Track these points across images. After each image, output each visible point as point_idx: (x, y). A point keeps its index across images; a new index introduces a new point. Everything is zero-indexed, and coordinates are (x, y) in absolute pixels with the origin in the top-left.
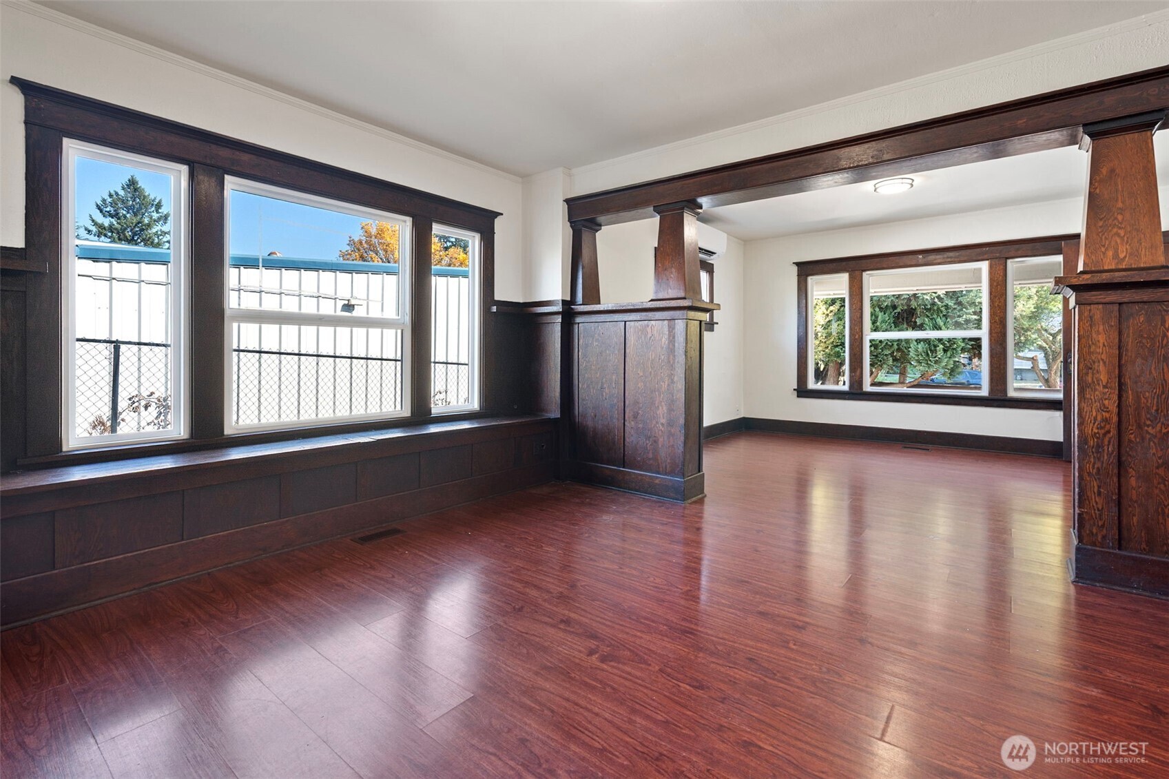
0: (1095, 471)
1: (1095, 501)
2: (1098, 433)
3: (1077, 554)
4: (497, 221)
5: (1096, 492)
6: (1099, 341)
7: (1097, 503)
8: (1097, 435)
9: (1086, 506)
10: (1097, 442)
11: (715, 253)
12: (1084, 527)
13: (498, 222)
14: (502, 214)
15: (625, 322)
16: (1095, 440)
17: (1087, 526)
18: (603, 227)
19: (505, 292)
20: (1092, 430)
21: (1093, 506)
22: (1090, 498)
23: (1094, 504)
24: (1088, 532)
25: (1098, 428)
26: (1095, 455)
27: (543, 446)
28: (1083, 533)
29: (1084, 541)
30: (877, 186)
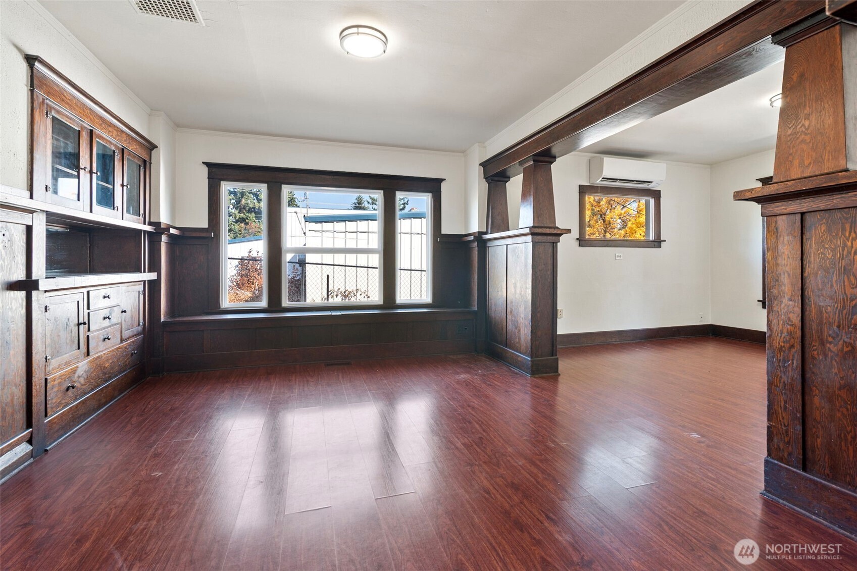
0: (781, 384)
1: (782, 416)
2: (784, 346)
3: (765, 466)
4: (442, 184)
5: (782, 406)
6: (784, 253)
7: (783, 418)
8: (783, 349)
9: (774, 420)
10: (784, 355)
11: (652, 182)
12: (772, 440)
13: (444, 185)
14: (445, 179)
15: (507, 245)
16: (782, 354)
17: (776, 440)
18: (511, 179)
19: (447, 229)
20: (779, 343)
21: (780, 421)
22: (777, 413)
23: (781, 419)
24: (775, 446)
25: (784, 342)
26: (782, 369)
27: (466, 329)
28: (771, 446)
29: (773, 455)
30: (773, 100)
